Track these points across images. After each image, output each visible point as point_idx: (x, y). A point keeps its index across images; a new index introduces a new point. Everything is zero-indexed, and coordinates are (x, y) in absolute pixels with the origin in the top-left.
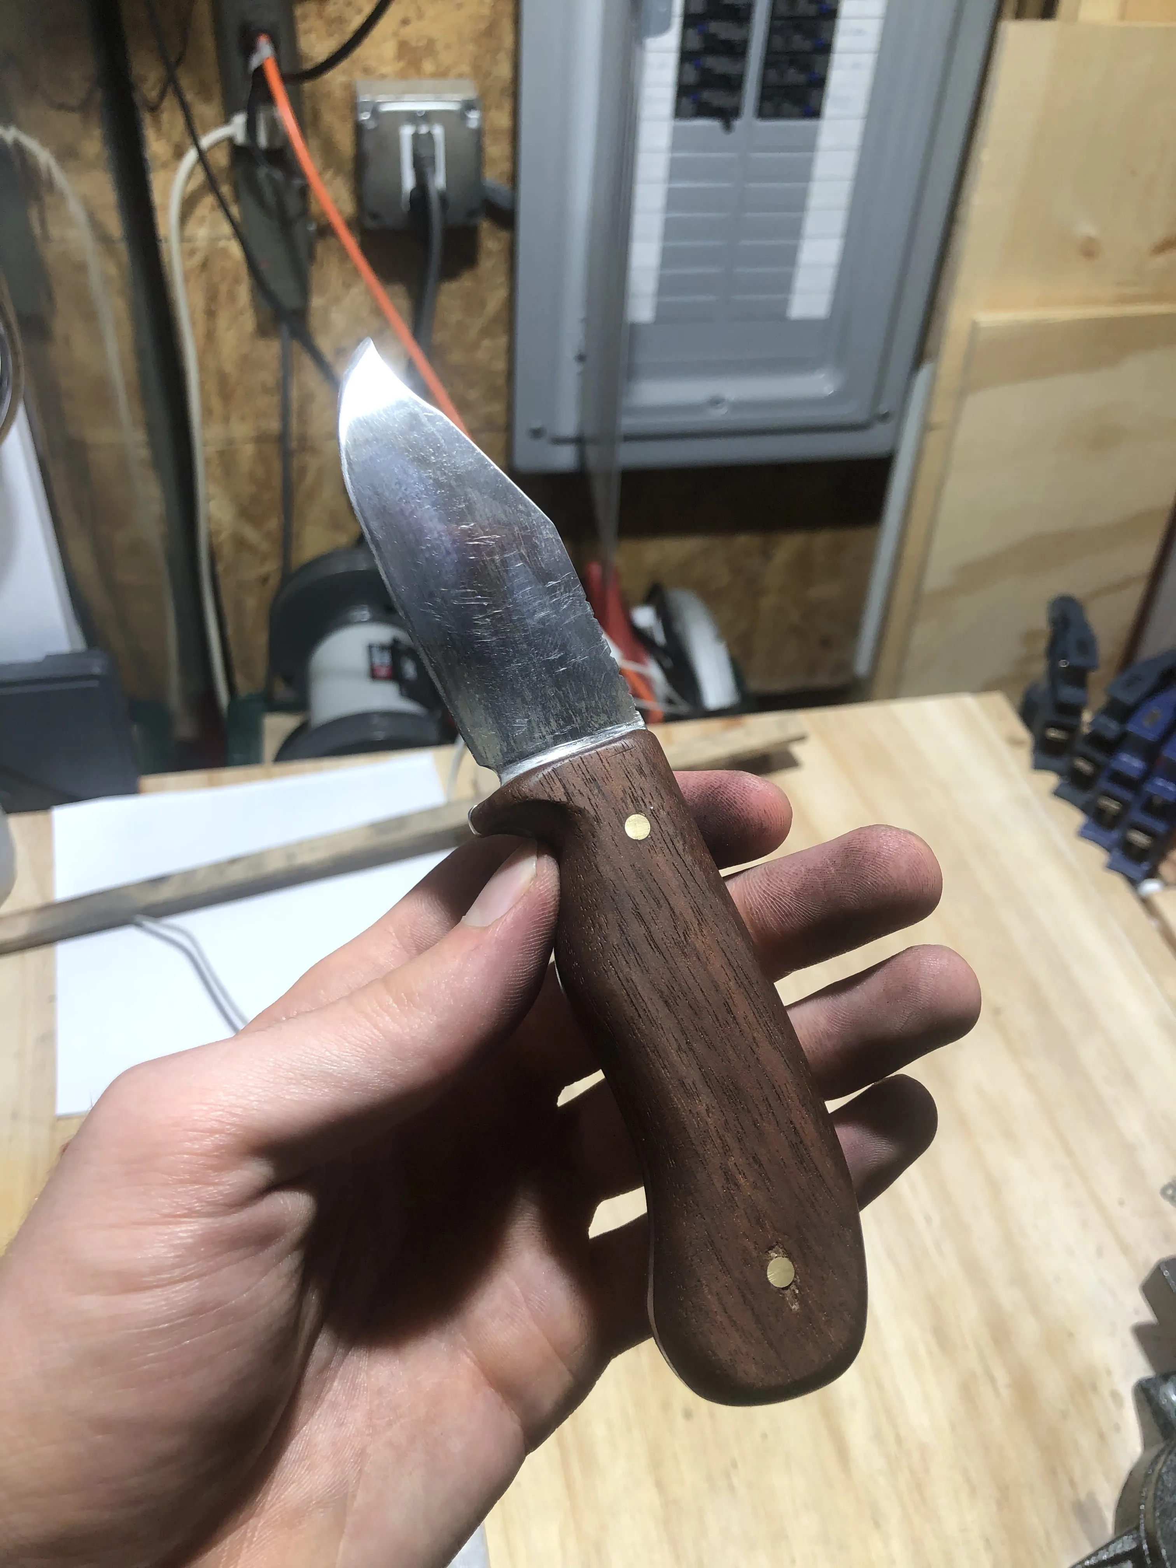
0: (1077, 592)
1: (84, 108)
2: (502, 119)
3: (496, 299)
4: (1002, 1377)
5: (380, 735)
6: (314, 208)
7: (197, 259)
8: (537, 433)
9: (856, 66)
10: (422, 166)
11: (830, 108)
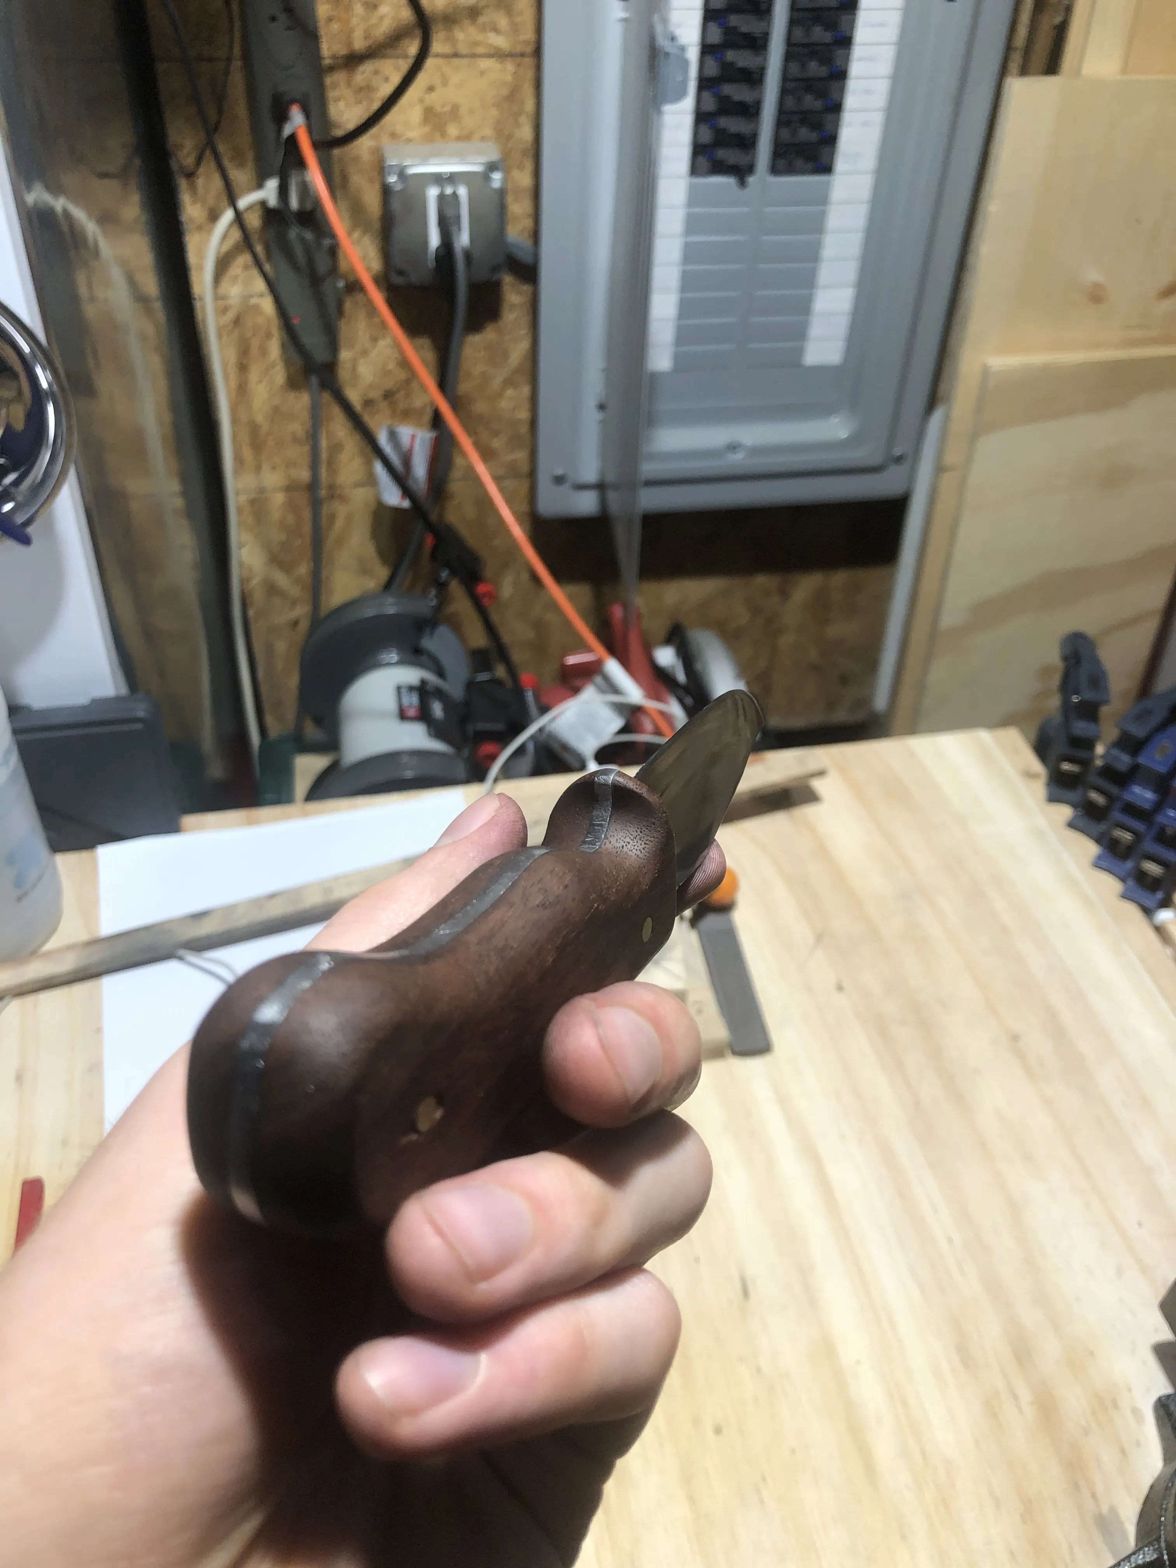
0: (1090, 629)
1: (122, 175)
2: (525, 179)
3: (518, 351)
4: (1025, 1396)
5: (409, 774)
6: (343, 265)
7: (230, 315)
8: (559, 480)
9: (865, 124)
10: (446, 226)
11: (841, 164)
